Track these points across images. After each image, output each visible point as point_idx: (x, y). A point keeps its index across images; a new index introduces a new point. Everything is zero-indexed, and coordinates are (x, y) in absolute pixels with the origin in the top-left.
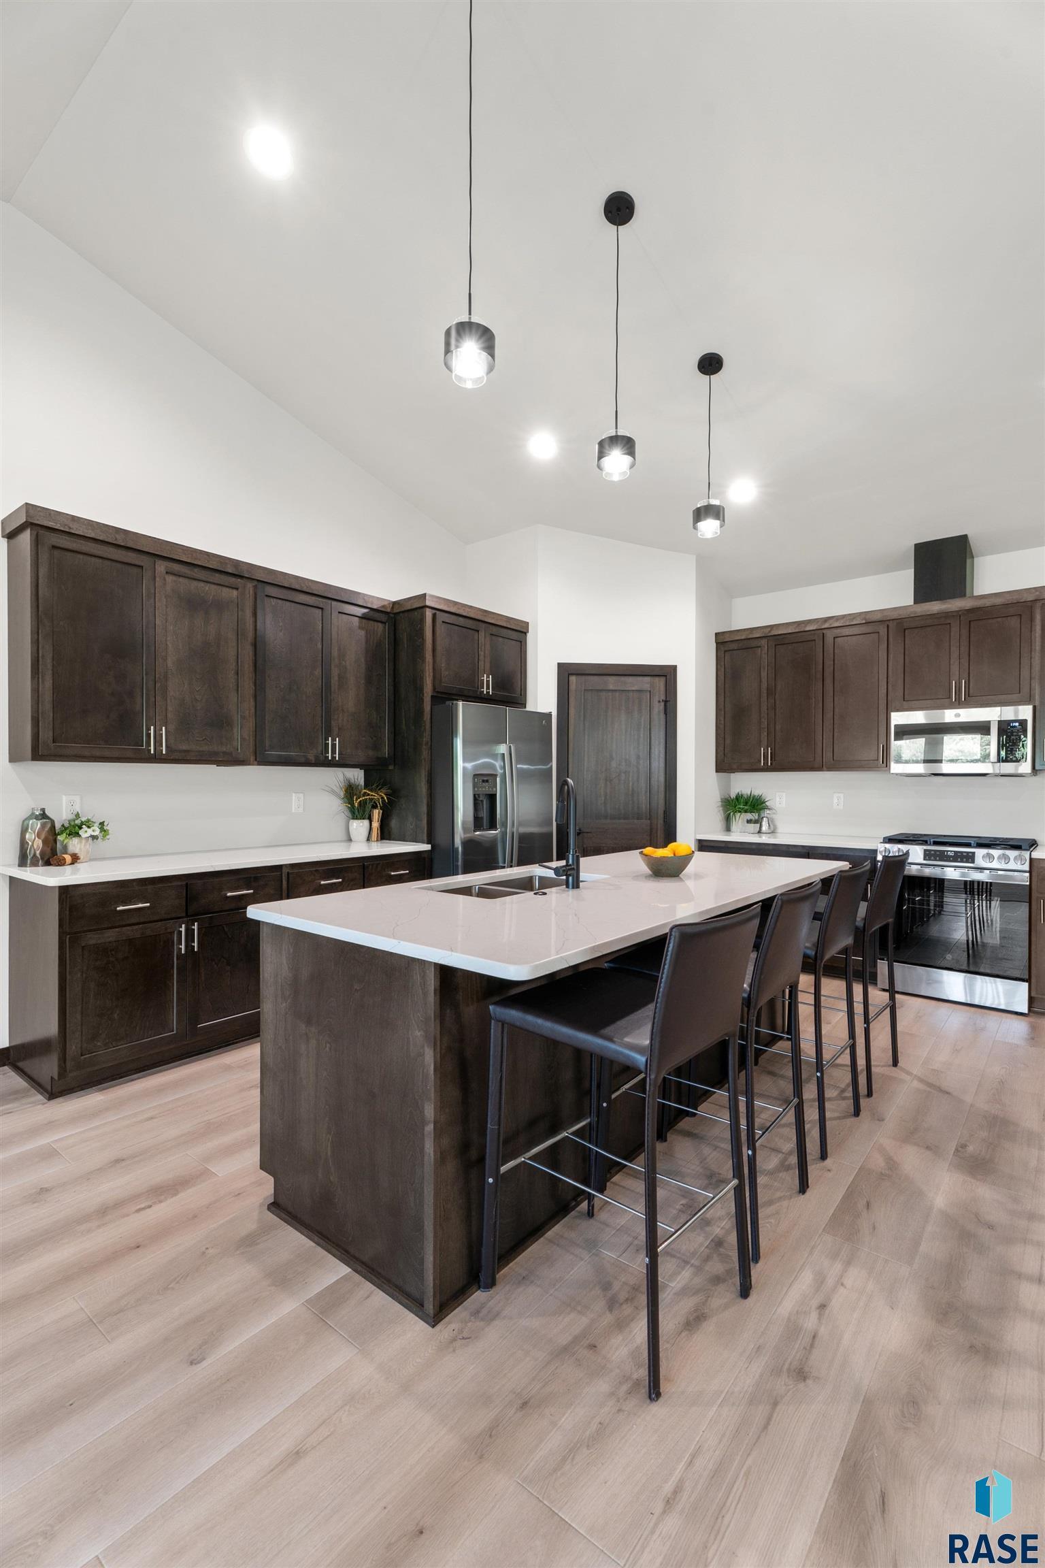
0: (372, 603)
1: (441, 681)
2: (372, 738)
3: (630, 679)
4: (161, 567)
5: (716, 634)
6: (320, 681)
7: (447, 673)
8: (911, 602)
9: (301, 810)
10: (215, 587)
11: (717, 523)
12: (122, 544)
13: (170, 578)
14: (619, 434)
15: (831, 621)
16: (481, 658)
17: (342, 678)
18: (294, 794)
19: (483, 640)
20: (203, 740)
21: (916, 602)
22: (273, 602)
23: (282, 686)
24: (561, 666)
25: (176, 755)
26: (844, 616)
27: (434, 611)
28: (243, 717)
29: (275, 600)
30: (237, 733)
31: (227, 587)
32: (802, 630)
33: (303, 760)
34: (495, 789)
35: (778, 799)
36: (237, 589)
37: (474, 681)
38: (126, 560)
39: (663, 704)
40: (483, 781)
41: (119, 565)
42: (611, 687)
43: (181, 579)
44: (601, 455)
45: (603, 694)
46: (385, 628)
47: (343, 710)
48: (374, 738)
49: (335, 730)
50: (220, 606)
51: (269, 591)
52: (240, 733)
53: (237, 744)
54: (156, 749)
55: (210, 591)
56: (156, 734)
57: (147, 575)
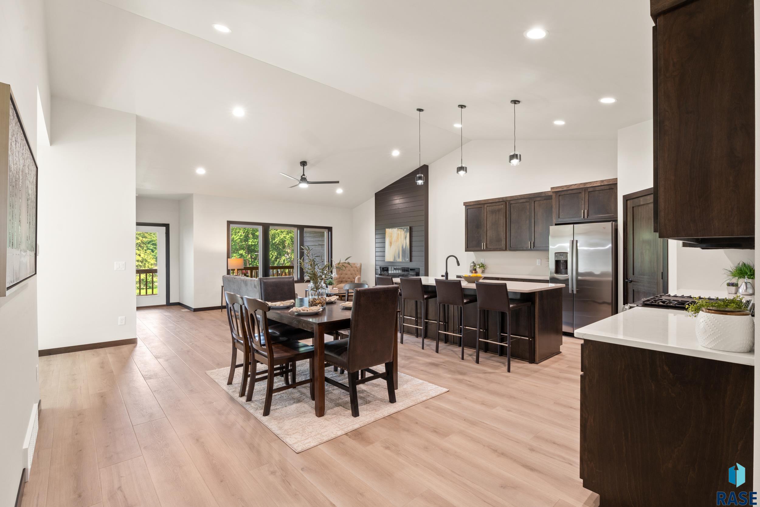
1: (559, 218)
3: (648, 197)
6: (528, 224)
7: (562, 214)
16: (583, 203)
18: (537, 259)
19: (583, 196)
20: (495, 245)
22: (513, 205)
23: (516, 228)
24: (624, 197)
27: (555, 193)
28: (504, 238)
31: (501, 205)
33: (522, 249)
34: (566, 258)
37: (579, 214)
38: (480, 207)
40: (560, 255)
42: (642, 203)
43: (490, 207)
45: (640, 207)
49: (533, 239)
50: (499, 210)
51: (512, 202)
52: (503, 242)
53: (503, 245)
54: (484, 248)
55: (496, 208)
56: (484, 245)
57: (483, 208)
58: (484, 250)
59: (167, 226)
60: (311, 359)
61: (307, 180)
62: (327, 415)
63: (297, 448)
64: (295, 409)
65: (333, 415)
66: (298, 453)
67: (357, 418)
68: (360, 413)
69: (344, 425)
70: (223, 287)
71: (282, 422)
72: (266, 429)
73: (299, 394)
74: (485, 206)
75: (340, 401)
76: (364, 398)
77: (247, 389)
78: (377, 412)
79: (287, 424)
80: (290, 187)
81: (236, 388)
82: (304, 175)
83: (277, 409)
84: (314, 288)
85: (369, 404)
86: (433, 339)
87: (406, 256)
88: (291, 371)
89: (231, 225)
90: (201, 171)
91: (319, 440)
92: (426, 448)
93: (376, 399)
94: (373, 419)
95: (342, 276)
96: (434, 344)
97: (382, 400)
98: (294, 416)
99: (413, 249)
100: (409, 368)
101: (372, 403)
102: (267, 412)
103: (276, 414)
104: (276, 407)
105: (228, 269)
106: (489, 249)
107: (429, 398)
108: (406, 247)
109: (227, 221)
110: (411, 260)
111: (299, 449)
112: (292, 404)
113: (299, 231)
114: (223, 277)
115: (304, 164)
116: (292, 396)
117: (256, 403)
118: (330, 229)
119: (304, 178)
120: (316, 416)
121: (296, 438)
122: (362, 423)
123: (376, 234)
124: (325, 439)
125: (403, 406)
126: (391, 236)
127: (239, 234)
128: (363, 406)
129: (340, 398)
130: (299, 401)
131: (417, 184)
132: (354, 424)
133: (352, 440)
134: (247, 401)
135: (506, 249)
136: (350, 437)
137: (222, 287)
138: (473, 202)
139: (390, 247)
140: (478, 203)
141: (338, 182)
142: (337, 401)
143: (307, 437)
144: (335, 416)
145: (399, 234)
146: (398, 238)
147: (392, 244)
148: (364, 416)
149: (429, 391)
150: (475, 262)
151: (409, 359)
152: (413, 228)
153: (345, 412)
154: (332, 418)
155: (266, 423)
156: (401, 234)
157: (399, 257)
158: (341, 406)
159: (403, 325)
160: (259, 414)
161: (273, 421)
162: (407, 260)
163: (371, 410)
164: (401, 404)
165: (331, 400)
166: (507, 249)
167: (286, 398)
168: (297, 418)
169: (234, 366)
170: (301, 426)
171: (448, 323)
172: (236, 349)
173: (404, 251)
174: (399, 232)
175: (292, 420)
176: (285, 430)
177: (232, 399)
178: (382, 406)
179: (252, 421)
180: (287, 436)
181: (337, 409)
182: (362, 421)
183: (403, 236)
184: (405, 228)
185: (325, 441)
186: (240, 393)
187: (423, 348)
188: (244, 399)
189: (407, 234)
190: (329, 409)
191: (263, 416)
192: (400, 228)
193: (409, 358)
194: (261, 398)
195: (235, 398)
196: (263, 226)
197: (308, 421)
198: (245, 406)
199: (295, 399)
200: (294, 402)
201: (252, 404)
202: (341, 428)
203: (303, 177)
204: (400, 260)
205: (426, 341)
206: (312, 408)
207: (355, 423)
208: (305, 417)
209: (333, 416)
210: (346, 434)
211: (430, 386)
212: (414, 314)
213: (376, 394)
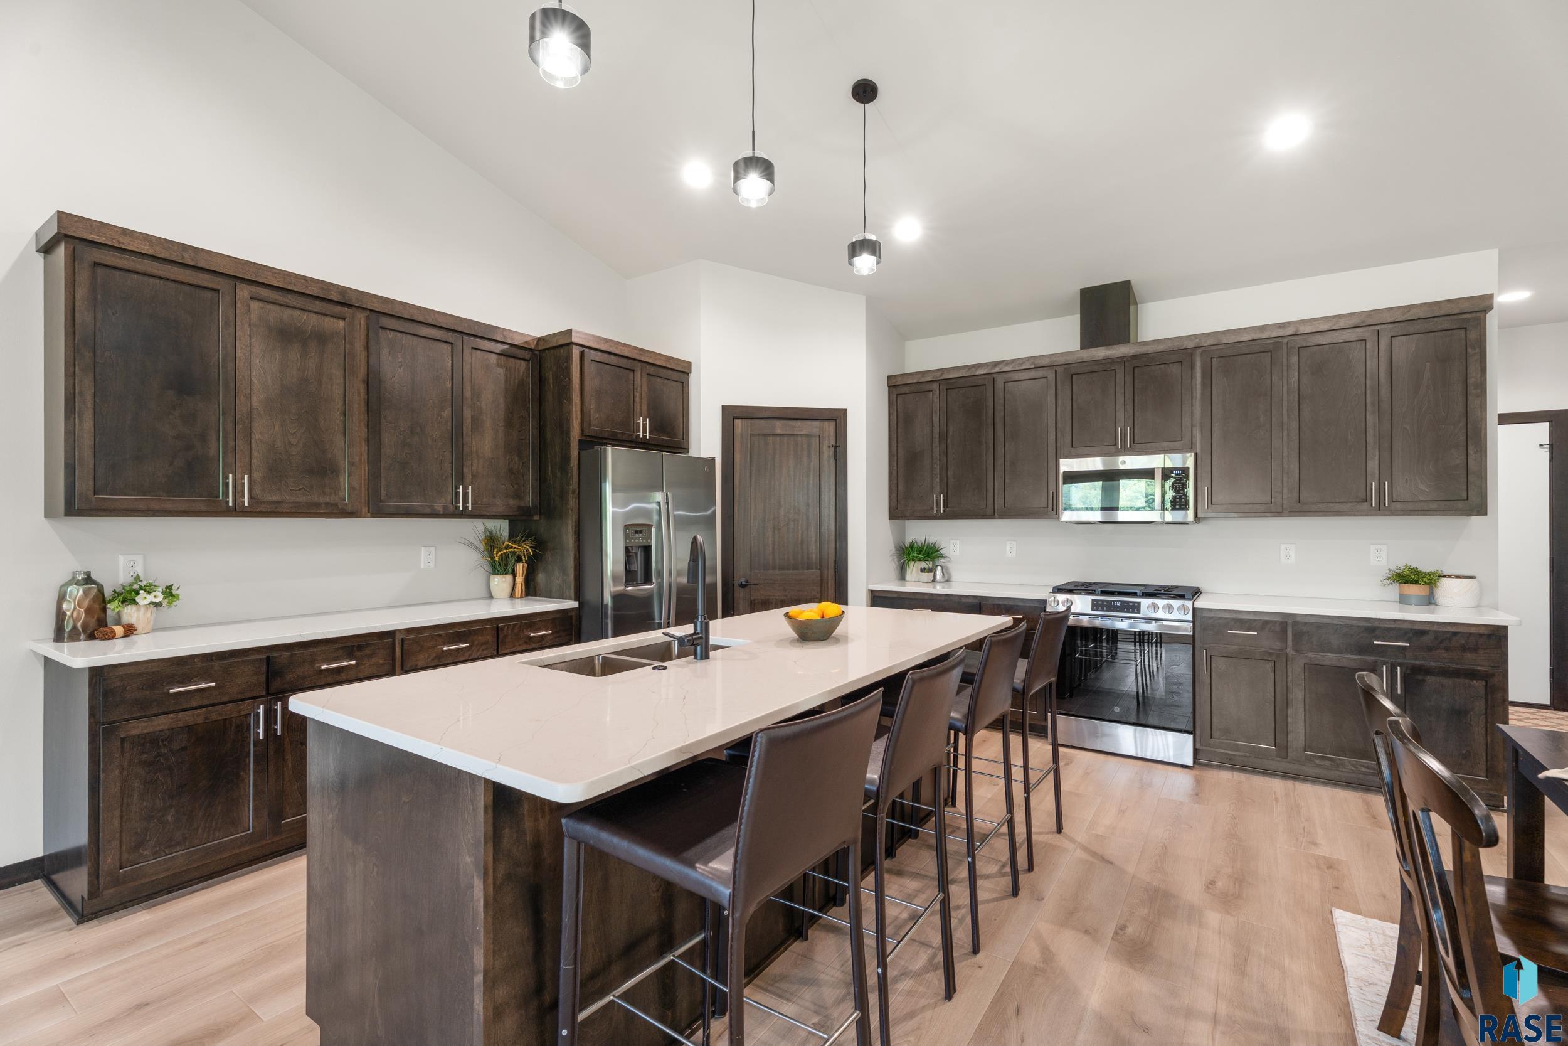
0: (512, 339)
1: (590, 425)
2: (513, 486)
3: (799, 423)
4: (243, 292)
5: (888, 377)
6: (450, 424)
7: (598, 415)
8: (1076, 345)
9: (432, 565)
10: (315, 316)
11: (873, 259)
12: (191, 264)
13: (255, 305)
14: (756, 156)
15: (1001, 366)
16: (637, 399)
17: (476, 421)
18: (423, 548)
19: (639, 380)
20: (300, 490)
21: (1082, 348)
23: (402, 429)
24: (726, 409)
25: (263, 508)
26: (1013, 361)
27: (582, 349)
28: (351, 464)
29: (392, 333)
30: (345, 481)
31: (331, 316)
32: (973, 374)
33: (428, 511)
34: (649, 541)
35: (952, 547)
36: (344, 319)
37: (628, 422)
38: (196, 282)
39: (832, 449)
40: (636, 532)
41: (188, 288)
42: (779, 431)
43: (270, 306)
44: (737, 178)
45: (770, 439)
46: (528, 365)
47: (478, 456)
48: (516, 486)
49: (468, 478)
50: (322, 341)
51: (382, 321)
52: (348, 482)
54: (237, 500)
55: (305, 320)
56: (236, 485)
57: (223, 298)
58: (234, 511)
74: (241, 290)
106: (271, 506)
135: (360, 511)
138: (147, 238)
140: (190, 262)
166: (367, 508)
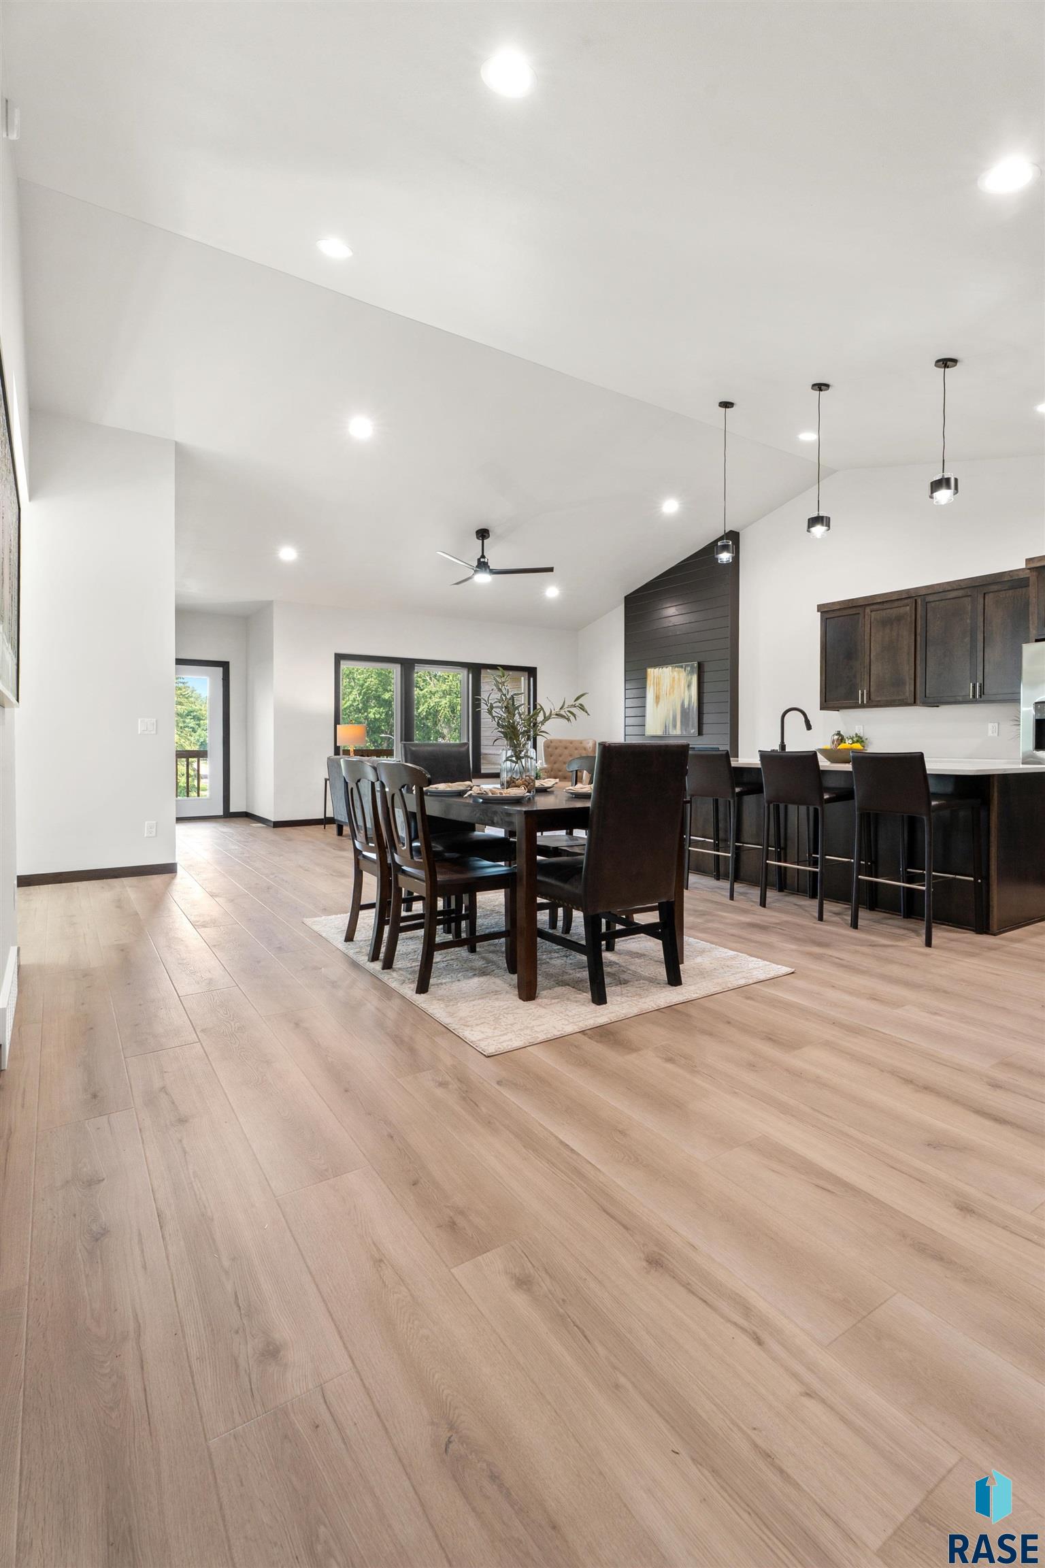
0: (1018, 575)
6: (969, 646)
9: (996, 733)
10: (896, 609)
13: (873, 614)
17: (987, 640)
18: (989, 722)
20: (889, 695)
22: (933, 604)
23: (938, 656)
28: (911, 679)
29: (935, 603)
30: (904, 689)
31: (904, 606)
33: (953, 700)
36: (908, 605)
38: (853, 613)
41: (851, 617)
43: (879, 612)
47: (989, 662)
49: (980, 678)
50: (899, 619)
51: (929, 598)
52: (909, 688)
53: (907, 694)
54: (863, 701)
55: (893, 613)
56: (862, 695)
57: (861, 616)
58: (863, 706)
59: (225, 665)
60: (509, 890)
61: (489, 567)
62: (542, 998)
63: (486, 1048)
64: (476, 986)
65: (554, 998)
66: (489, 1057)
67: (602, 1006)
68: (608, 999)
69: (576, 1016)
70: (328, 782)
71: (453, 1005)
72: (423, 1016)
73: (483, 962)
74: (868, 610)
75: (566, 977)
76: (614, 974)
77: (383, 949)
78: (643, 1000)
79: (464, 1009)
80: (457, 584)
81: (361, 948)
82: (483, 556)
83: (441, 984)
84: (512, 756)
85: (625, 985)
86: (752, 882)
87: (691, 723)
88: (465, 917)
89: (342, 662)
90: (288, 554)
91: (529, 1037)
92: (752, 1066)
93: (638, 977)
94: (635, 1011)
95: (556, 766)
96: (755, 893)
97: (653, 981)
98: (477, 997)
99: (706, 709)
100: (704, 931)
101: (631, 983)
102: (423, 988)
103: (441, 991)
104: (440, 981)
105: (338, 745)
106: (874, 704)
107: (751, 982)
108: (689, 705)
109: (335, 654)
110: (700, 733)
111: (491, 1050)
112: (471, 978)
113: (470, 675)
114: (329, 758)
115: (483, 534)
116: (470, 964)
117: (401, 972)
118: (531, 672)
119: (484, 562)
120: (520, 998)
121: (483, 1032)
122: (613, 1015)
123: (625, 680)
124: (542, 1037)
125: (698, 992)
126: (659, 684)
127: (351, 697)
128: (613, 988)
129: (564, 973)
130: (483, 973)
131: (719, 561)
132: (598, 1017)
133: (595, 1043)
134: (383, 969)
135: (915, 702)
136: (590, 1038)
137: (326, 780)
138: (839, 603)
139: (655, 705)
140: (851, 606)
141: (551, 570)
142: (561, 977)
143: (505, 1032)
144: (556, 1000)
145: (677, 677)
146: (672, 687)
147: (661, 700)
148: (617, 1004)
149: (751, 969)
150: (842, 733)
151: (704, 915)
152: (705, 663)
153: (577, 996)
154: (551, 1004)
155: (423, 1006)
156: (679, 679)
157: (675, 726)
158: (569, 985)
159: (689, 850)
160: (409, 990)
161: (435, 1002)
162: (692, 731)
163: (629, 995)
164: (692, 988)
165: (548, 976)
166: (918, 701)
167: (457, 967)
168: (483, 1000)
169: (358, 906)
170: (491, 1014)
171: (785, 849)
172: (362, 871)
173: (685, 713)
174: (675, 674)
175: (473, 1003)
176: (461, 1019)
177: (355, 965)
178: (653, 990)
179: (396, 1002)
180: (465, 1028)
181: (559, 990)
182: (612, 1013)
183: (683, 683)
184: (686, 666)
185: (539, 1040)
186: (369, 955)
187: (732, 898)
188: (377, 966)
189: (692, 679)
190: (544, 990)
191: (417, 993)
192: (677, 667)
193: (702, 914)
194: (410, 966)
195: (361, 963)
196: (402, 664)
197: (505, 1007)
198: (380, 977)
199: (475, 970)
200: (475, 975)
201: (394, 974)
202: (571, 1021)
203: (482, 560)
204: (678, 732)
205: (736, 886)
206: (510, 985)
207: (598, 1014)
208: (497, 999)
209: (553, 1001)
210: (583, 1032)
211: (753, 961)
212: (711, 830)
213: (639, 970)
